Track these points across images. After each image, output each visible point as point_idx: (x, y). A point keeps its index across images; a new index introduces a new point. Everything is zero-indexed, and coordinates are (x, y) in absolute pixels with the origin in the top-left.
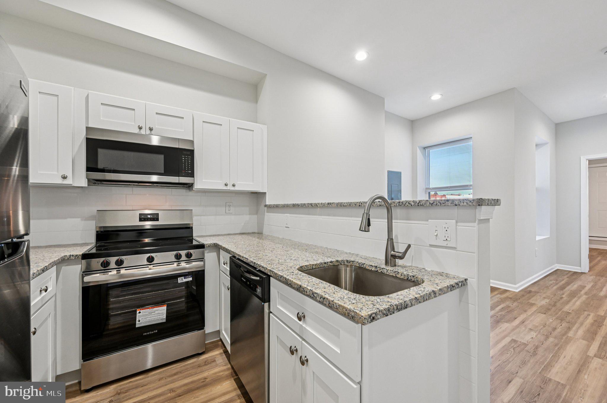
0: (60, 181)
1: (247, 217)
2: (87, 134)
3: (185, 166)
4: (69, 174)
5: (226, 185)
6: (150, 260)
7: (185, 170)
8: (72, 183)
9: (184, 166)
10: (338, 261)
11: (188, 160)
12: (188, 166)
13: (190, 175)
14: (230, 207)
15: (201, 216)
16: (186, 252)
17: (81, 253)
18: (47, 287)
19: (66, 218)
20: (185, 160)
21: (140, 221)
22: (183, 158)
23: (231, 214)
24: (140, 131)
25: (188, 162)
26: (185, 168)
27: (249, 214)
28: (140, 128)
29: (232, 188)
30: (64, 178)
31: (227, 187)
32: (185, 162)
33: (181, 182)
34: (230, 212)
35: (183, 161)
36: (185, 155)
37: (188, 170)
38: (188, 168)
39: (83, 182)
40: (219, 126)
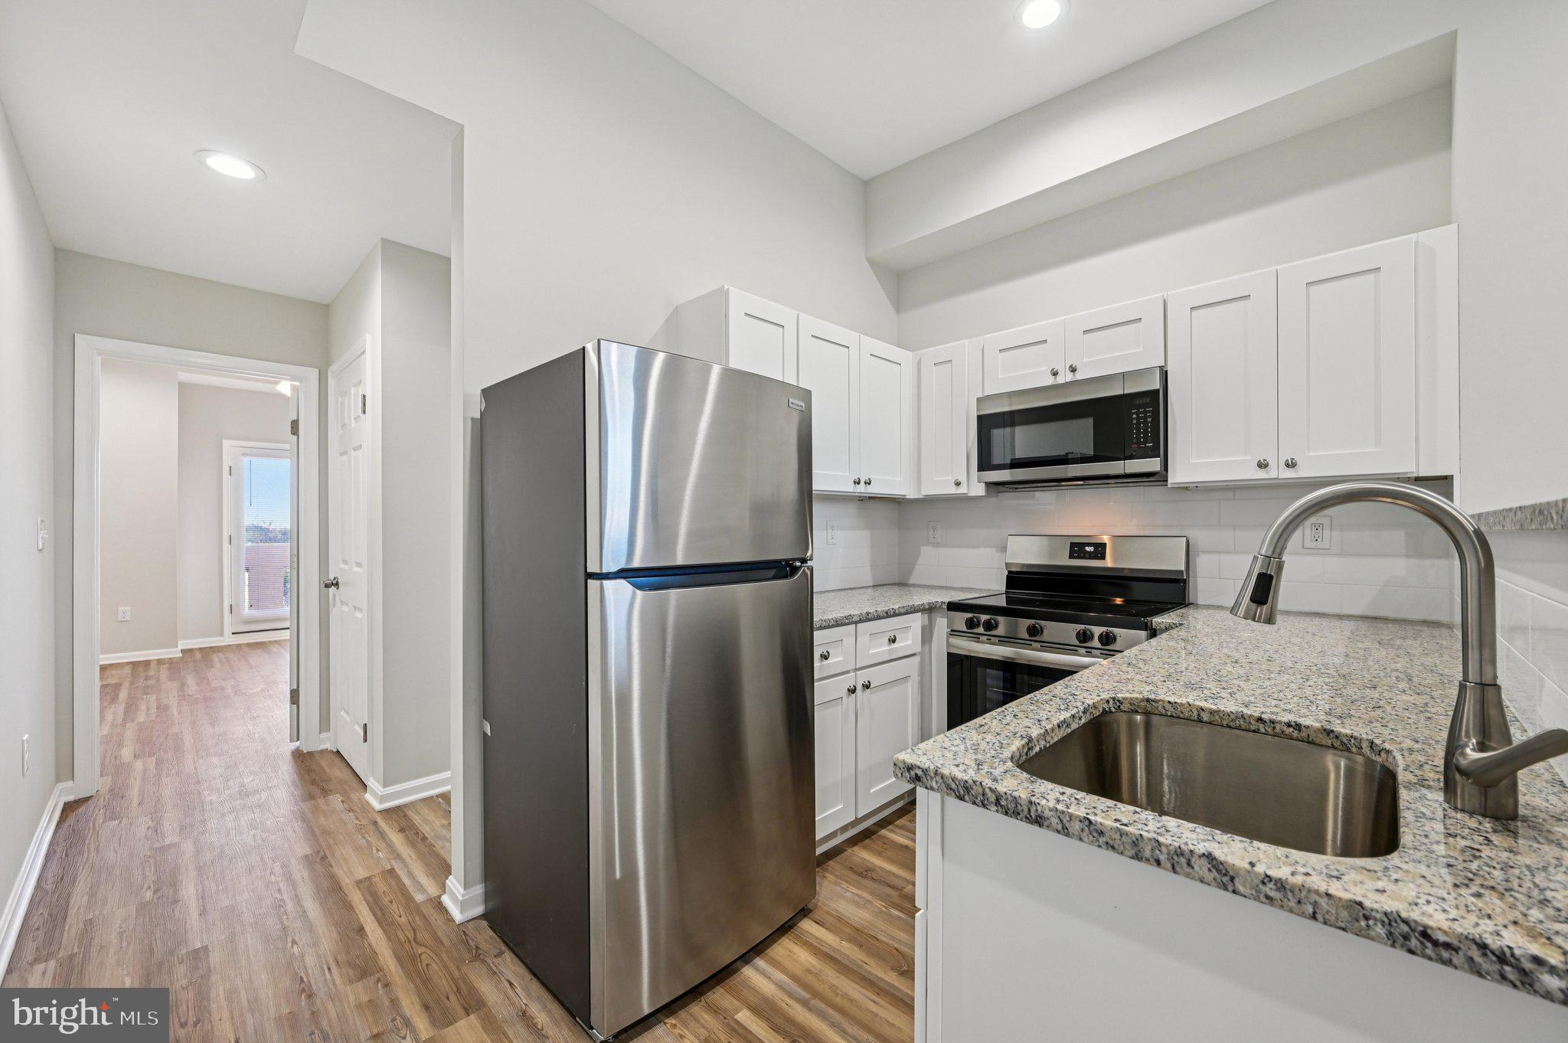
0: (952, 490)
1: (1399, 567)
2: (978, 410)
3: (1138, 433)
4: (963, 479)
5: (1263, 465)
6: (1034, 631)
7: (1139, 443)
8: (965, 492)
9: (1136, 433)
10: (1332, 731)
11: (1146, 417)
12: (1146, 432)
13: (1150, 453)
14: (1320, 530)
15: (1220, 552)
16: (1103, 629)
17: (947, 600)
18: (895, 636)
19: (978, 547)
20: (1138, 418)
21: (1071, 557)
22: (1134, 416)
23: (1325, 552)
24: (1055, 379)
25: (1146, 423)
26: (1138, 437)
27: (1407, 556)
28: (1055, 374)
29: (1288, 474)
30: (958, 484)
31: (1268, 472)
32: (1138, 423)
33: (1128, 471)
34: (1319, 545)
35: (1135, 421)
36: (1138, 407)
37: (1145, 442)
38: (1146, 437)
39: (979, 490)
40: (1241, 304)
